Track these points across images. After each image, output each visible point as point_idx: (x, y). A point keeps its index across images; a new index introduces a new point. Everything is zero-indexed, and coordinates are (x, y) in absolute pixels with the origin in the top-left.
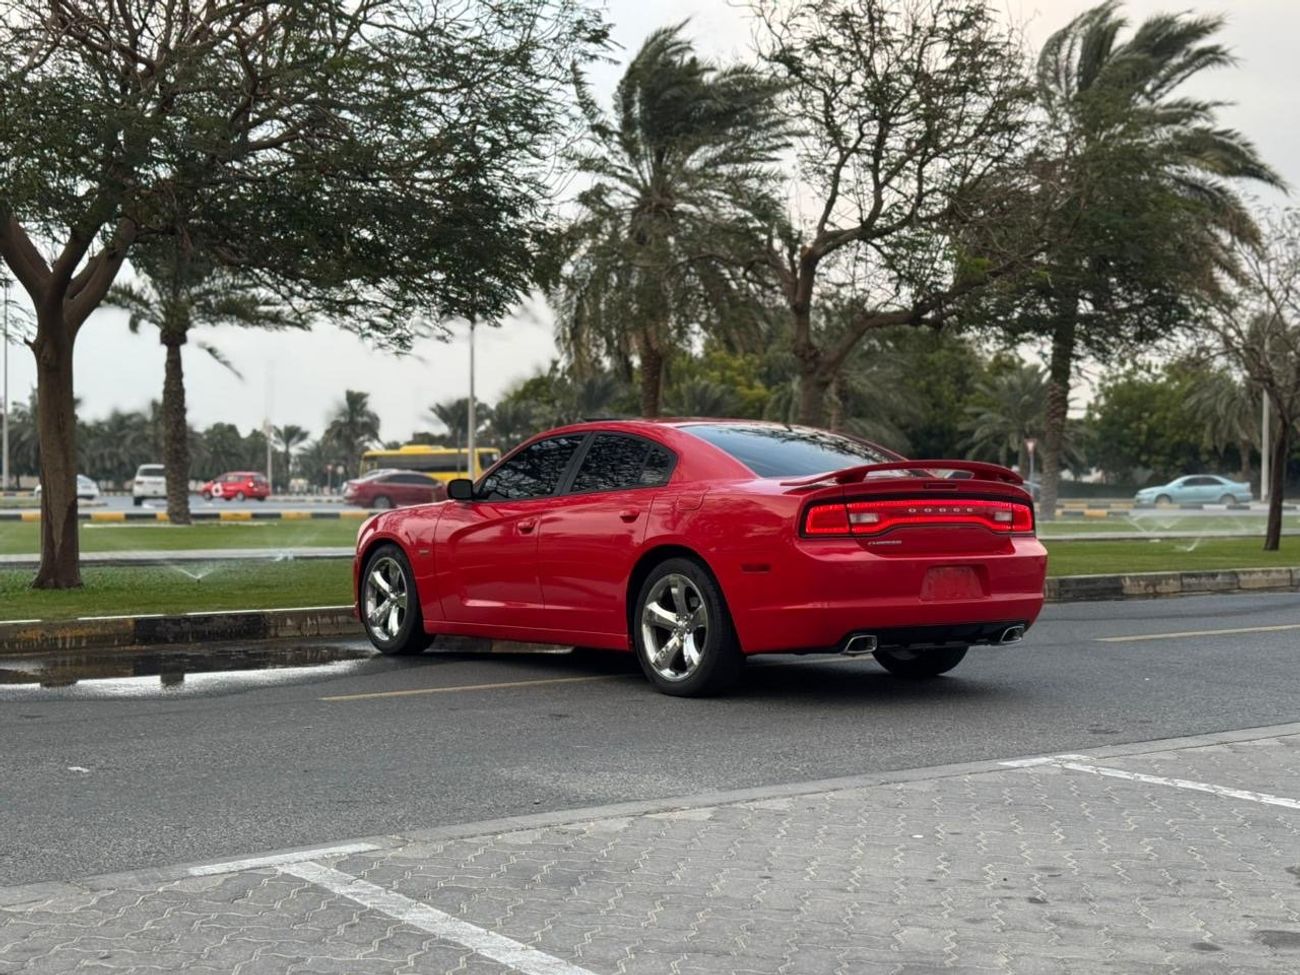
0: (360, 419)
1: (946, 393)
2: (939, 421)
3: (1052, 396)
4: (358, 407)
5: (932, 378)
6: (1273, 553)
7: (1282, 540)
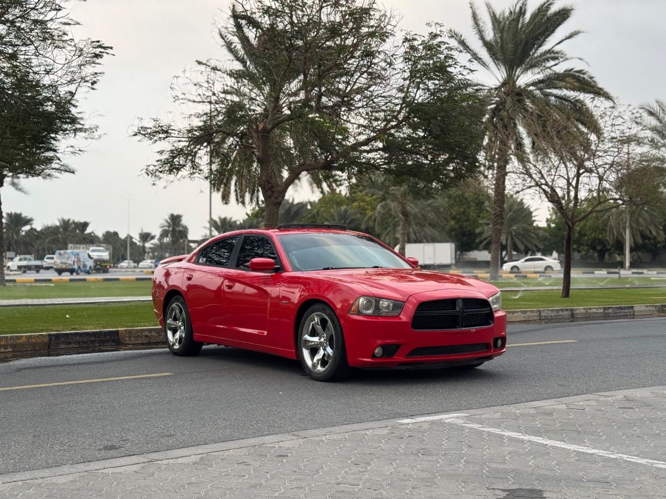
0: (177, 229)
1: (472, 214)
2: (469, 228)
3: (495, 214)
4: (177, 222)
5: (465, 206)
6: (566, 299)
7: (571, 291)
